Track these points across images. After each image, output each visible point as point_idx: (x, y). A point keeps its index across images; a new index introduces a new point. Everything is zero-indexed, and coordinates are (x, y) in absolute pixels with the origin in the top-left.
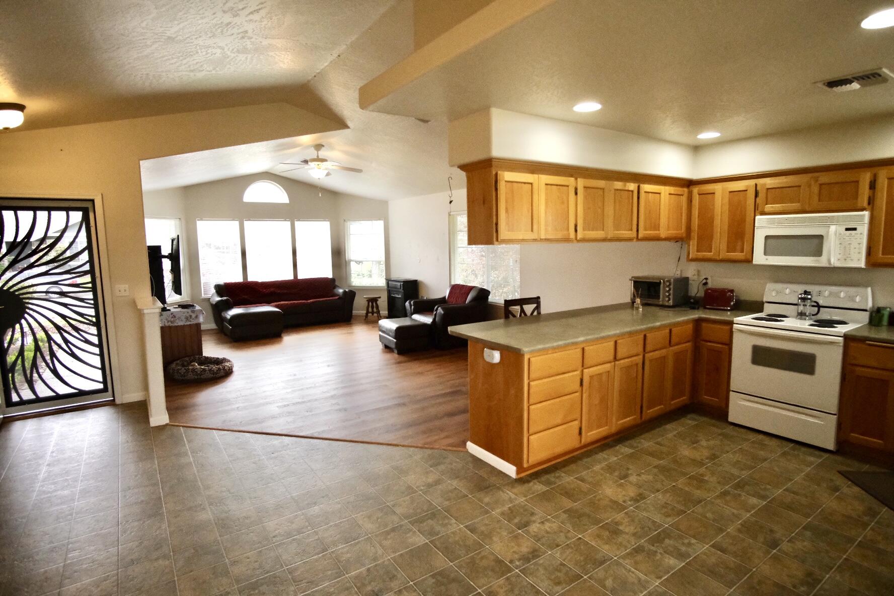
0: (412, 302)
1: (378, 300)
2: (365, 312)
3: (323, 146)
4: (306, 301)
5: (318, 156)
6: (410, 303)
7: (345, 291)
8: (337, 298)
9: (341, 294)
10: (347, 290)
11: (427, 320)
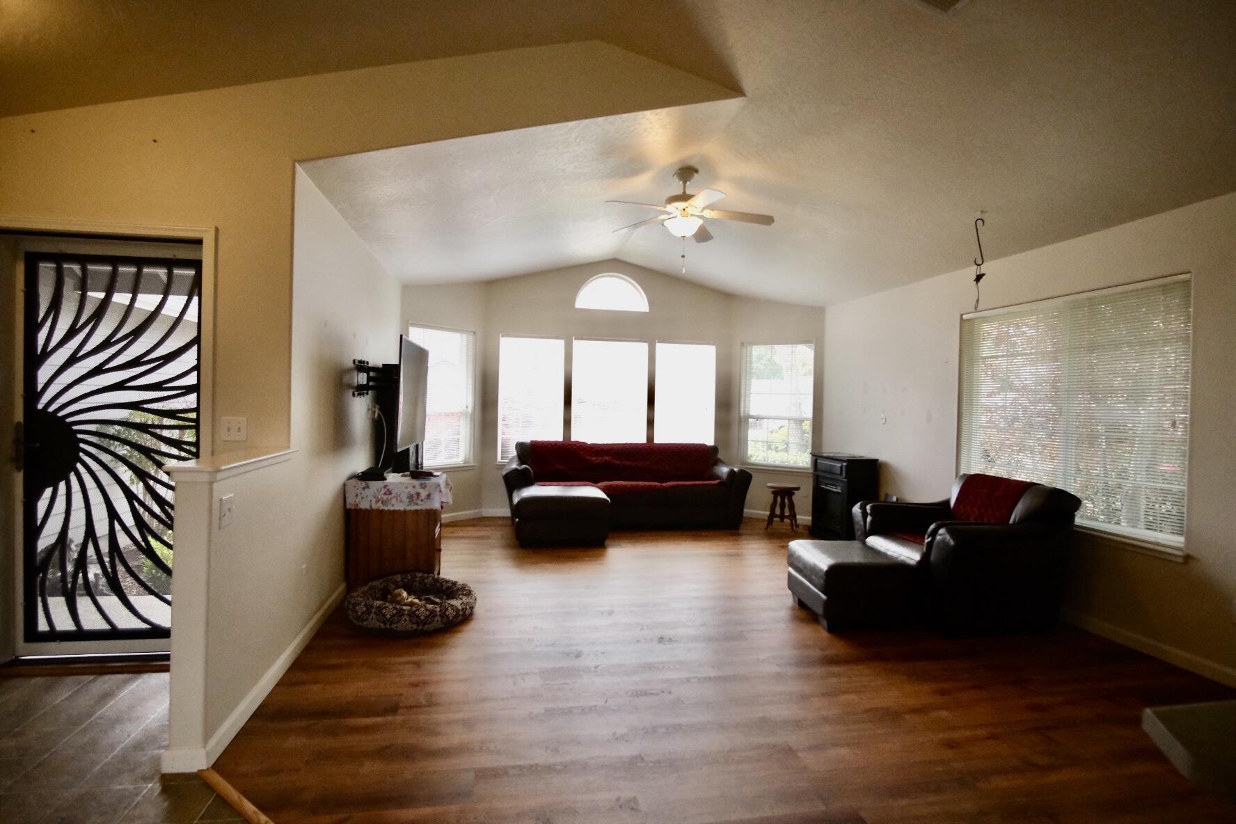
0: (868, 507)
1: (793, 494)
2: (768, 513)
3: (696, 171)
4: (659, 484)
5: (684, 192)
6: (863, 508)
7: (732, 472)
8: (716, 482)
9: (725, 477)
10: (736, 470)
11: (908, 554)
